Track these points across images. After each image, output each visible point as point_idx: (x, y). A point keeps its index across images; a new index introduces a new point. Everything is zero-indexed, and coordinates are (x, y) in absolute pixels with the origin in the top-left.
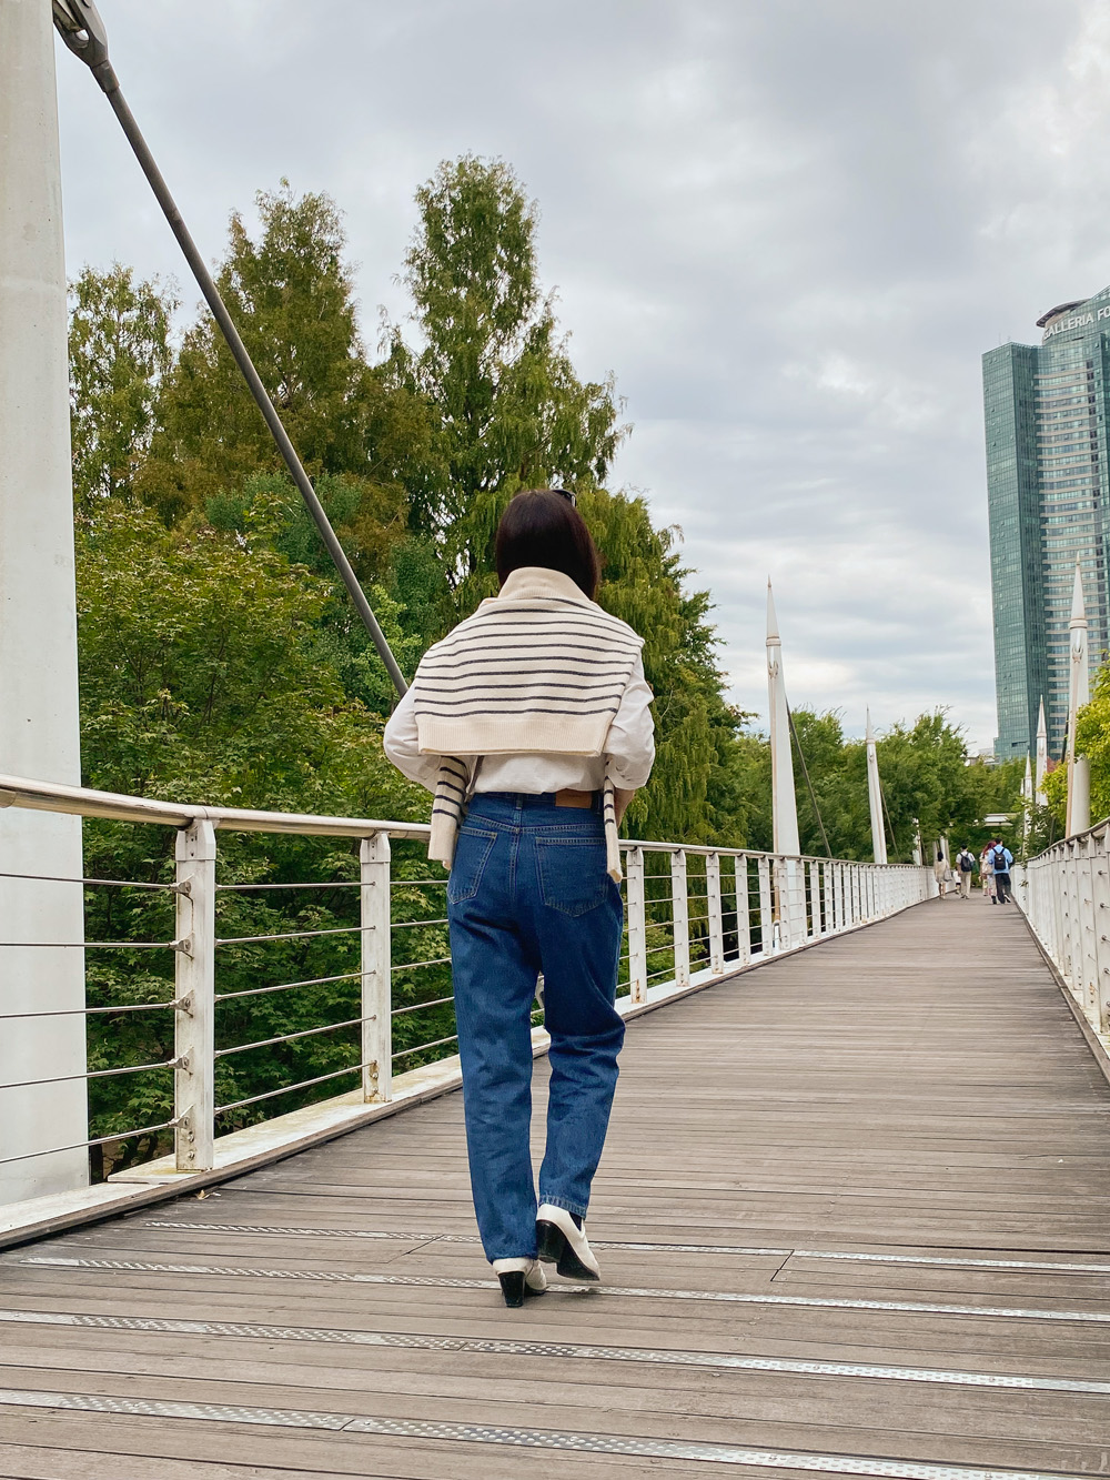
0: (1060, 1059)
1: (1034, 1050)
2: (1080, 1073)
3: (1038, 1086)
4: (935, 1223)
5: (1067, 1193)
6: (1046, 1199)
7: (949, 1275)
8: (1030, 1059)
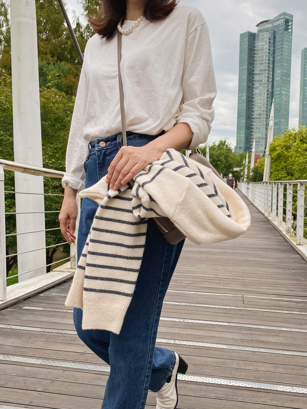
0: (278, 242)
1: (270, 238)
2: (285, 246)
3: (277, 249)
4: (271, 288)
5: (300, 280)
6: (295, 282)
7: (285, 303)
8: (270, 241)
